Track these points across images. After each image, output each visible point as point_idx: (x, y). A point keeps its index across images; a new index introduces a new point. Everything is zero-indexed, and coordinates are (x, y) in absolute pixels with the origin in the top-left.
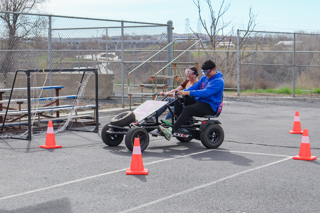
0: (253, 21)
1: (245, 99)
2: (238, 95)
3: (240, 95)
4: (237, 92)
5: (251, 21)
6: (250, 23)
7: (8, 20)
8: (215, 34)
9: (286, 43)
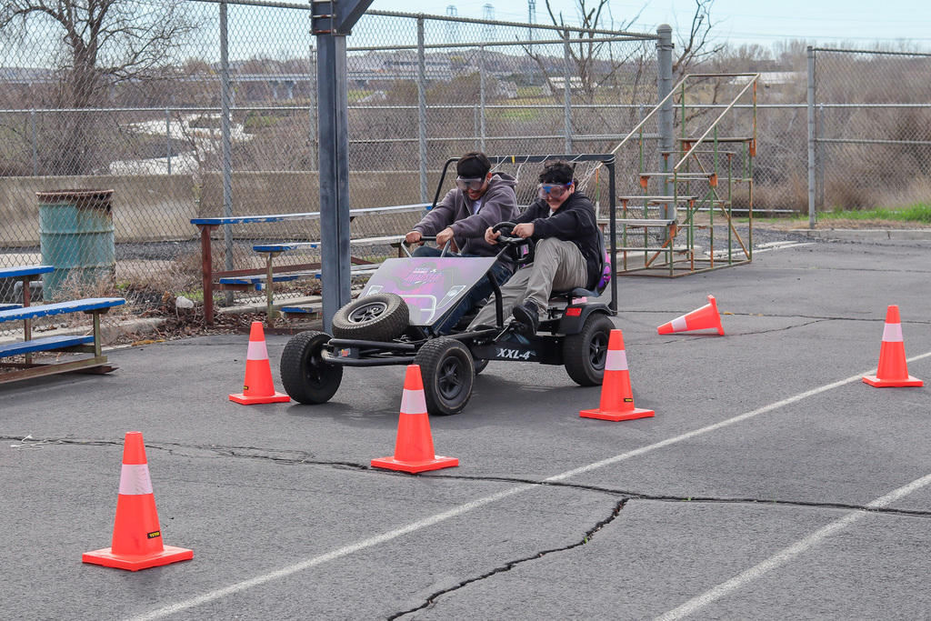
0: (706, 16)
1: (830, 235)
2: (812, 226)
3: (816, 226)
4: (809, 218)
5: (699, 15)
6: (698, 20)
7: (67, 19)
8: (593, 57)
9: (768, 78)
